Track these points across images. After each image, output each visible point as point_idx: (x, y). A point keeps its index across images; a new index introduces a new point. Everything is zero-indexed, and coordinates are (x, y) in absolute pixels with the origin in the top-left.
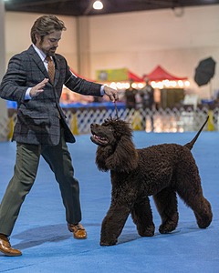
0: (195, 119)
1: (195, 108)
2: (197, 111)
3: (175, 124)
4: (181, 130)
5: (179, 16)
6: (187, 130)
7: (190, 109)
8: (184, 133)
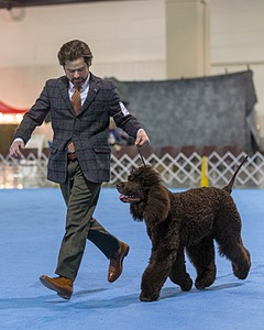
0: (39, 169)
1: (40, 153)
2: (42, 158)
3: (11, 177)
4: (20, 187)
5: (16, 19)
6: (27, 185)
7: (32, 155)
8: (23, 190)
